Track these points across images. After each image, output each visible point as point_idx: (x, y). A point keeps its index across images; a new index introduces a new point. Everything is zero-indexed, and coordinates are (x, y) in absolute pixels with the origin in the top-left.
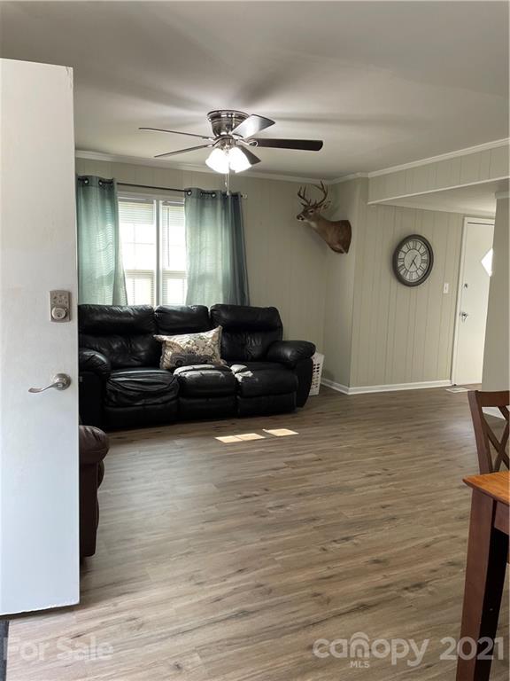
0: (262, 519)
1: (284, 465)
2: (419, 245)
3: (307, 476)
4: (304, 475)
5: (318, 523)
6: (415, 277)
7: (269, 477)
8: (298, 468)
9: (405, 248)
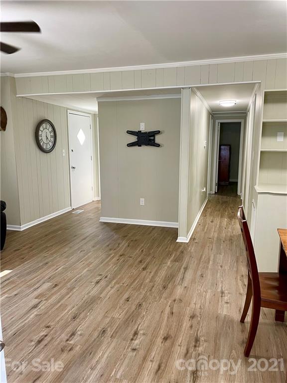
0: (72, 353)
1: (37, 301)
2: (48, 126)
3: (62, 302)
4: (59, 302)
5: (109, 332)
6: (49, 147)
7: (37, 315)
8: (50, 297)
9: (41, 129)
